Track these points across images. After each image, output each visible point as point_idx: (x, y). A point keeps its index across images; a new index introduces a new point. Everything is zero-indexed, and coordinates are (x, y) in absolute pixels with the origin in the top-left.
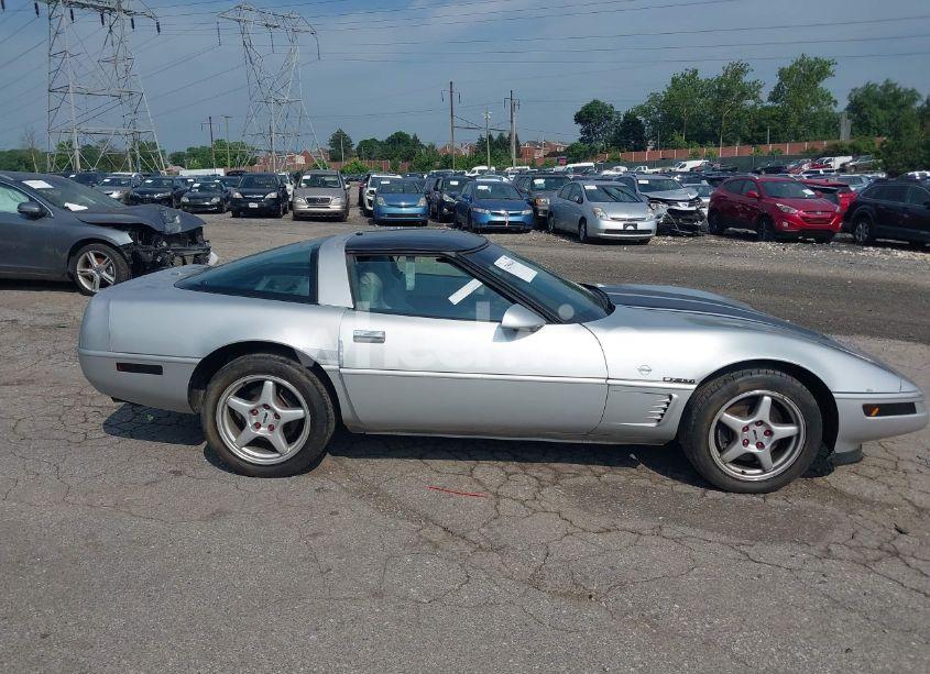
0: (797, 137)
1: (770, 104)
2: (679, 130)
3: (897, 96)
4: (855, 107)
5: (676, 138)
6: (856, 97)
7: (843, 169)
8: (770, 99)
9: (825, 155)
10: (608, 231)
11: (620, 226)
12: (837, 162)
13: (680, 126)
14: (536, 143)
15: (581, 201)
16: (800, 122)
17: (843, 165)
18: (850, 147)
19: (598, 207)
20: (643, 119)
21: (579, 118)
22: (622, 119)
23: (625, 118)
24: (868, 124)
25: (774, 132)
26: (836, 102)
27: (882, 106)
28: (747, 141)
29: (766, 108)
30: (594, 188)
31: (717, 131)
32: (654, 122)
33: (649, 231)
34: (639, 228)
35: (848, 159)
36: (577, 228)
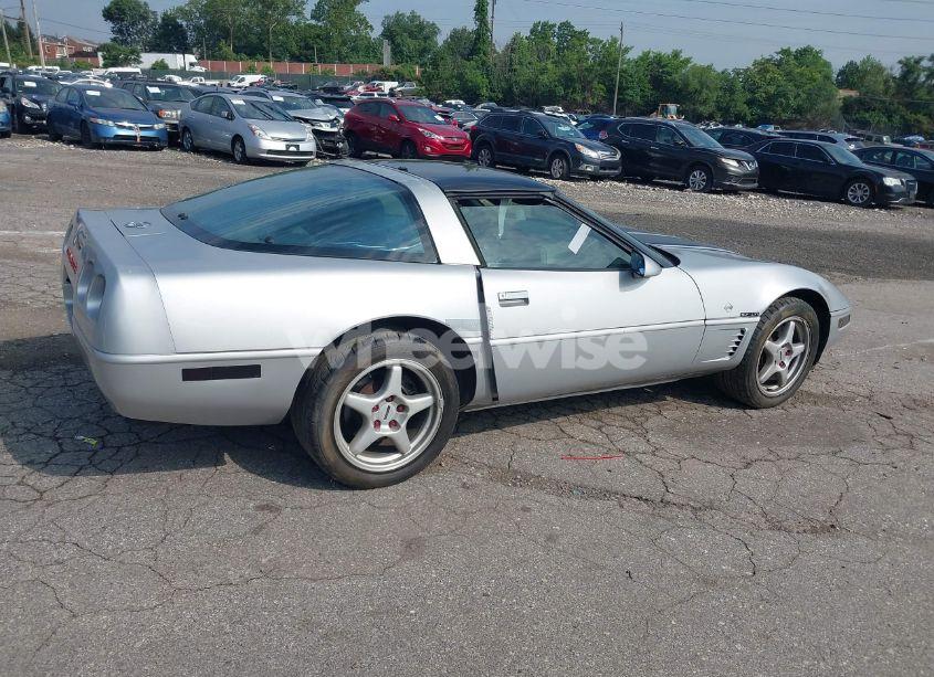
0: (342, 59)
1: (313, 22)
2: (226, 38)
3: (421, 27)
4: (389, 34)
5: (225, 49)
6: (388, 25)
7: (392, 93)
8: (313, 17)
9: (374, 78)
10: (270, 152)
11: (281, 146)
12: (387, 86)
13: (226, 34)
14: (56, 39)
15: (231, 117)
16: (344, 43)
17: (391, 89)
18: (395, 72)
19: (255, 124)
20: (184, 23)
21: (108, 15)
22: (160, 21)
23: (163, 19)
24: (401, 52)
25: (320, 50)
26: (371, 27)
27: (411, 35)
28: (296, 58)
29: (309, 25)
30: (242, 102)
31: (265, 45)
32: (197, 28)
33: (310, 153)
34: (301, 149)
35: (395, 84)
36: (229, 147)
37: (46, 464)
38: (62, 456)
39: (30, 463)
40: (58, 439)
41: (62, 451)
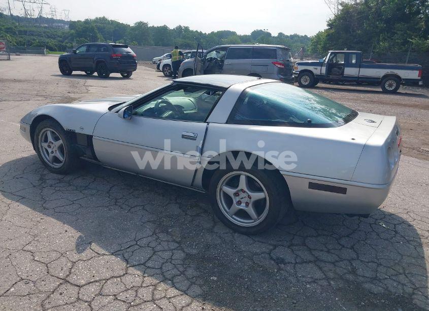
37: (403, 222)
38: (395, 223)
39: (410, 225)
40: (395, 231)
41: (395, 225)
